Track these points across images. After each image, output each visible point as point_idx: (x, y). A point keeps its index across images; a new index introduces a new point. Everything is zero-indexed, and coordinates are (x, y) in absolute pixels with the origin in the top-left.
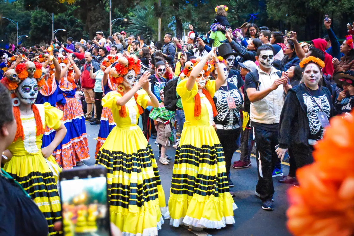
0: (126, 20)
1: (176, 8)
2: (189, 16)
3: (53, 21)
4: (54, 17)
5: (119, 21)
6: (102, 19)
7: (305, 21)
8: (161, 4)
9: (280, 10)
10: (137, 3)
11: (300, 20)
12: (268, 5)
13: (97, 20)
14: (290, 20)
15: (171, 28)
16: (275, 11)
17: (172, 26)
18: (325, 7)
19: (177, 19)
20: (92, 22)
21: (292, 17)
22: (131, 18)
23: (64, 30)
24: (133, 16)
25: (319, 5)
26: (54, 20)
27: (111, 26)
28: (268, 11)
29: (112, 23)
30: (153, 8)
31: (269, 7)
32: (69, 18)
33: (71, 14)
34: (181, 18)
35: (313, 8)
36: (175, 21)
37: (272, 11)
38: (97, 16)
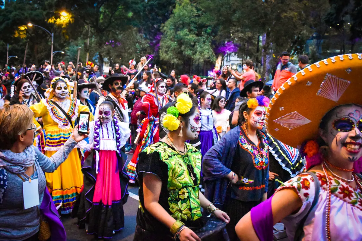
0: (63, 53)
1: (99, 47)
2: (108, 54)
3: (8, 50)
4: (8, 47)
5: (58, 53)
6: (45, 51)
7: (183, 63)
8: (89, 43)
9: (168, 54)
10: (72, 41)
11: (180, 62)
12: (160, 51)
13: (42, 52)
14: (174, 61)
15: (96, 61)
16: (165, 55)
17: (96, 59)
18: (194, 56)
19: (100, 54)
20: (38, 53)
21: (175, 60)
22: (67, 51)
23: (17, 57)
24: (68, 50)
25: (191, 54)
26: (9, 48)
27: (52, 56)
28: (161, 55)
29: (53, 54)
30: (83, 45)
31: (161, 53)
32: (21, 48)
33: (22, 45)
34: (102, 54)
35: (188, 55)
36: (98, 56)
37: (163, 54)
38: (42, 49)
